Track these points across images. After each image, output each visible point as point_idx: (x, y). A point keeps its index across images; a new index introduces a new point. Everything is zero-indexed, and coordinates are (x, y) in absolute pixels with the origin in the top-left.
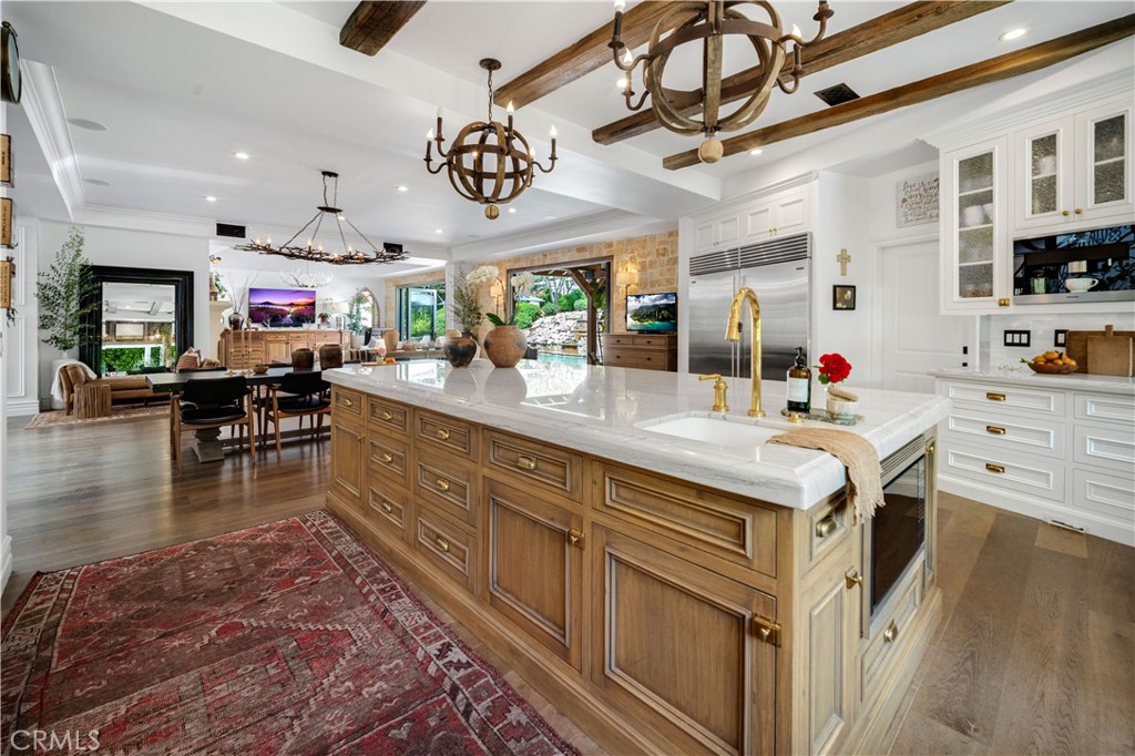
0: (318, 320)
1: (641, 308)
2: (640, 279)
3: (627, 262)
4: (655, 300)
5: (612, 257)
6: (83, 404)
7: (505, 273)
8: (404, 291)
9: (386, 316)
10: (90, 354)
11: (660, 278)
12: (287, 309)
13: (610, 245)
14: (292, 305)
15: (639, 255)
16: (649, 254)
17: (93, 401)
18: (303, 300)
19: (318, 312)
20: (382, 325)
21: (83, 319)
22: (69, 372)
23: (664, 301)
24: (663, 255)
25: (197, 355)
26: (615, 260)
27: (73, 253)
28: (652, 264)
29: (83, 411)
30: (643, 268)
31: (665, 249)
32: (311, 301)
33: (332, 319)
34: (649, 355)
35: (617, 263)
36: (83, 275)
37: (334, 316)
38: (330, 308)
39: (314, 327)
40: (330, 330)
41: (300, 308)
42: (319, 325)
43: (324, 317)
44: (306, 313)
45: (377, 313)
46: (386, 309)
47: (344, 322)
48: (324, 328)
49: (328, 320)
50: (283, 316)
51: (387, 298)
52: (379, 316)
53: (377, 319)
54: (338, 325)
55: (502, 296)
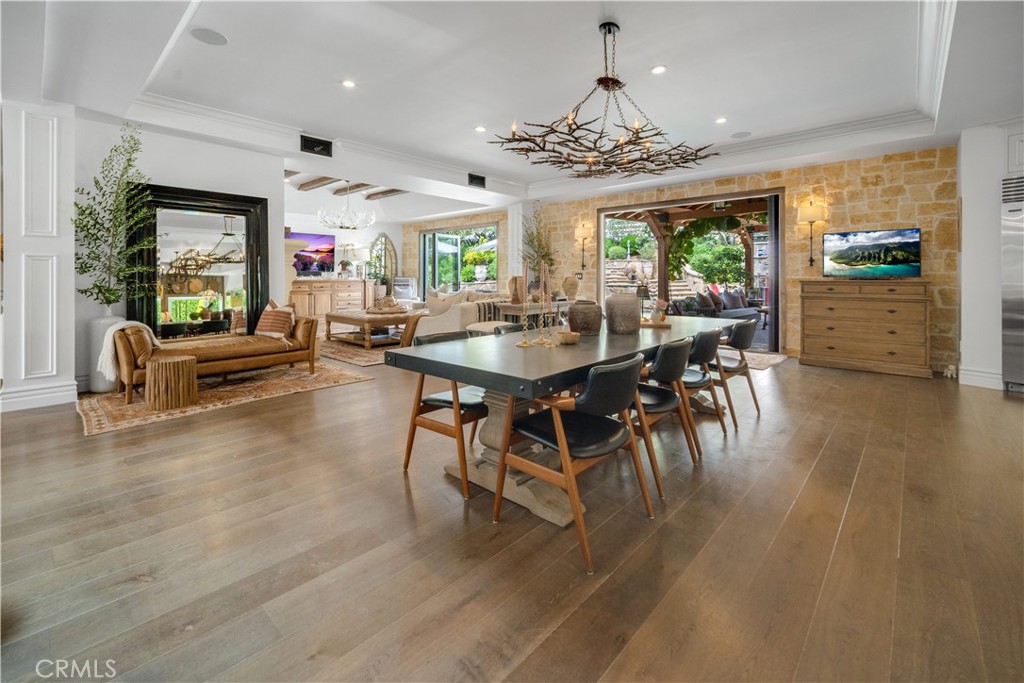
0: (338, 268)
1: (851, 249)
2: (833, 215)
3: (808, 194)
4: (879, 238)
5: (783, 189)
6: (162, 388)
7: (596, 211)
8: (429, 236)
9: (404, 263)
10: (140, 308)
11: (870, 212)
12: (313, 256)
13: (777, 175)
14: (317, 251)
15: (829, 185)
16: (848, 183)
17: (177, 383)
18: (325, 247)
19: (337, 259)
20: (400, 274)
21: (132, 261)
22: (132, 338)
23: (897, 239)
24: (876, 184)
25: (290, 310)
26: (787, 193)
27: (123, 163)
28: (853, 196)
29: (163, 397)
30: (838, 200)
31: (878, 177)
32: (331, 247)
33: (352, 268)
34: (892, 306)
35: (791, 197)
36: (133, 197)
37: (355, 263)
38: (350, 254)
39: (334, 275)
40: (353, 279)
41: (324, 255)
42: (340, 274)
43: (345, 265)
44: (327, 261)
45: (394, 261)
46: (404, 257)
47: (365, 270)
48: (344, 276)
49: (349, 268)
50: (311, 264)
51: (405, 244)
52: (396, 264)
53: (394, 267)
54: (359, 274)
55: (589, 239)
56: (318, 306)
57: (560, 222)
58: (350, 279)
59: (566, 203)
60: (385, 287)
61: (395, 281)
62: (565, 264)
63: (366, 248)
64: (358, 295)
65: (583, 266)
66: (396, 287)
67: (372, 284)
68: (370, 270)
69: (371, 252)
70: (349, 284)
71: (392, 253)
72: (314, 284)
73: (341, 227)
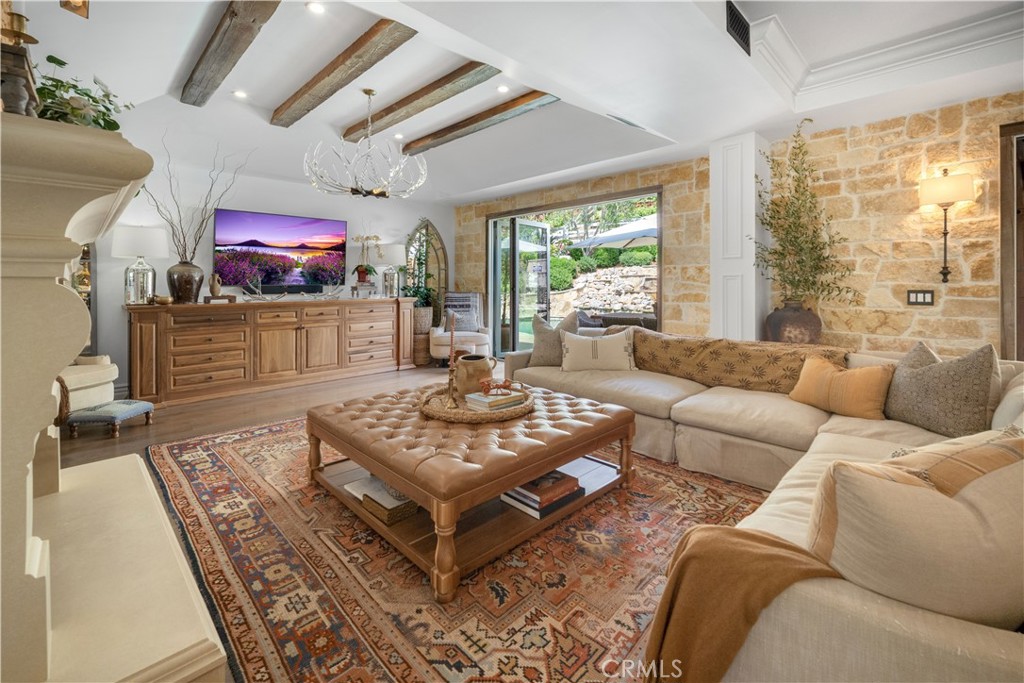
0: (352, 279)
9: (458, 270)
12: (293, 256)
14: (303, 247)
18: (323, 239)
19: (352, 261)
20: (451, 287)
32: (338, 241)
33: (376, 279)
37: (381, 270)
38: (373, 254)
39: (344, 293)
40: (378, 297)
41: (319, 254)
42: (354, 289)
43: (363, 272)
44: (330, 266)
45: (443, 266)
46: (458, 259)
47: (397, 281)
48: (363, 292)
49: (371, 278)
50: (287, 270)
51: (460, 239)
52: (446, 270)
53: (443, 276)
54: (388, 288)
55: (961, 205)
56: (314, 350)
57: (850, 172)
58: (373, 297)
59: (871, 127)
60: (430, 310)
61: (446, 299)
62: (867, 267)
63: (400, 243)
64: (386, 325)
65: (945, 273)
66: (451, 311)
67: (411, 306)
68: (406, 282)
69: (407, 251)
70: (371, 308)
71: (440, 253)
72: (306, 310)
73: (355, 191)
